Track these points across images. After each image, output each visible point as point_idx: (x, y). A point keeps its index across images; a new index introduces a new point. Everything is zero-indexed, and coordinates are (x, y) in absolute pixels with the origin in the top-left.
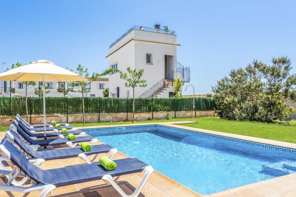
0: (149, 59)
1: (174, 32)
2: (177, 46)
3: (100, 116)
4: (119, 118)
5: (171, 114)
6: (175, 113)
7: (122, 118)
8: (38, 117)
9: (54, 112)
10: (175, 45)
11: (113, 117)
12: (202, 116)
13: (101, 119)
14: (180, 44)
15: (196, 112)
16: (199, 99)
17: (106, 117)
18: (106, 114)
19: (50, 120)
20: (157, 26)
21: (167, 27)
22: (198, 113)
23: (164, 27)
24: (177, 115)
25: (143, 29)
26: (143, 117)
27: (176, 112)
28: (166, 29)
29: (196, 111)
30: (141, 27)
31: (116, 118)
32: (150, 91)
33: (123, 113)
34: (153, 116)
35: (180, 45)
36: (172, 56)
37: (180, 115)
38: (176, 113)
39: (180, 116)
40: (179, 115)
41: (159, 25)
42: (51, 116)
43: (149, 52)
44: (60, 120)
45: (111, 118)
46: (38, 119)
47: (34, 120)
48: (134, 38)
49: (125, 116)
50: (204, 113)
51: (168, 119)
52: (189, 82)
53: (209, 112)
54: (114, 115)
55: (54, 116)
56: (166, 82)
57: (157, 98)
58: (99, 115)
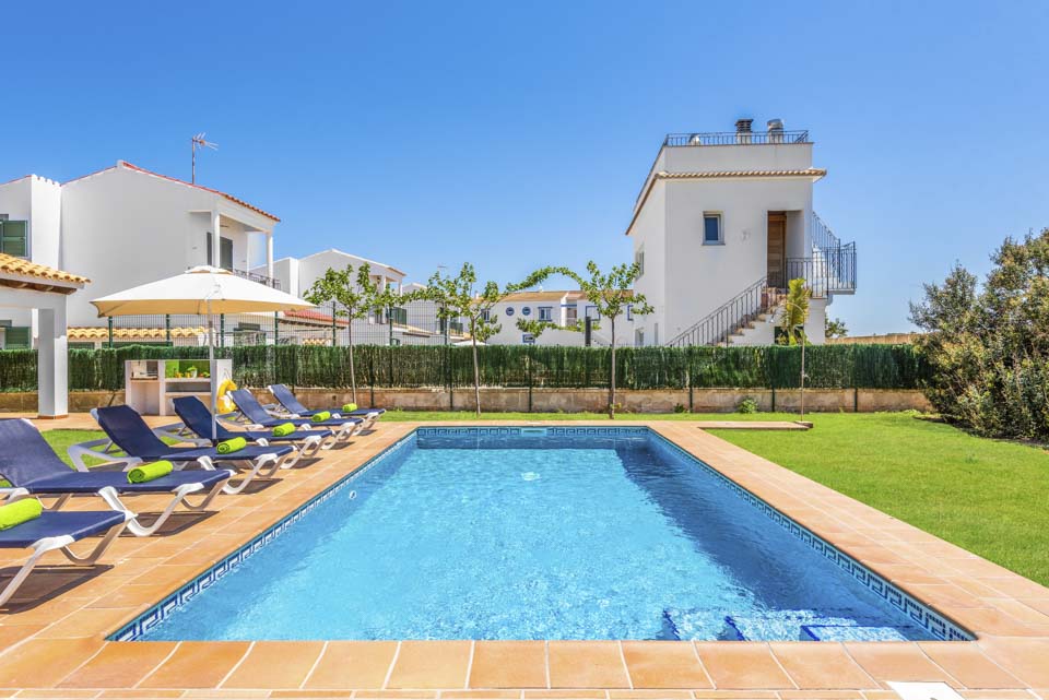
0: (712, 228)
1: (806, 134)
2: (816, 178)
3: (533, 395)
4: (587, 402)
5: (759, 396)
6: (773, 394)
7: (596, 403)
8: (386, 392)
9: (420, 382)
10: (804, 174)
11: (569, 400)
12: (882, 408)
13: (536, 403)
14: (823, 170)
15: (859, 394)
16: (872, 350)
17: (548, 399)
18: (549, 389)
19: (412, 400)
20: (744, 126)
21: (779, 120)
22: (867, 396)
23: (769, 123)
24: (780, 400)
25: (697, 139)
26: (660, 401)
27: (777, 391)
28: (777, 130)
29: (859, 390)
30: (693, 136)
31: (578, 401)
32: (706, 325)
33: (595, 390)
34: (694, 401)
35: (823, 174)
36: (797, 213)
37: (795, 401)
38: (776, 397)
39: (791, 405)
40: (788, 399)
41: (749, 122)
42: (414, 392)
43: (712, 208)
44: (436, 401)
45: (564, 401)
46: (387, 396)
47: (380, 400)
48: (662, 174)
49: (602, 397)
50: (891, 397)
51: (742, 412)
52: (853, 293)
53: (914, 396)
54: (572, 392)
55: (420, 391)
56: (773, 296)
57: (730, 345)
58: (530, 393)
